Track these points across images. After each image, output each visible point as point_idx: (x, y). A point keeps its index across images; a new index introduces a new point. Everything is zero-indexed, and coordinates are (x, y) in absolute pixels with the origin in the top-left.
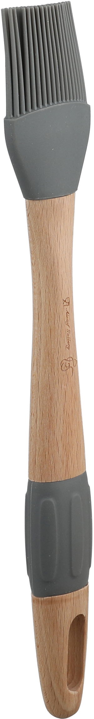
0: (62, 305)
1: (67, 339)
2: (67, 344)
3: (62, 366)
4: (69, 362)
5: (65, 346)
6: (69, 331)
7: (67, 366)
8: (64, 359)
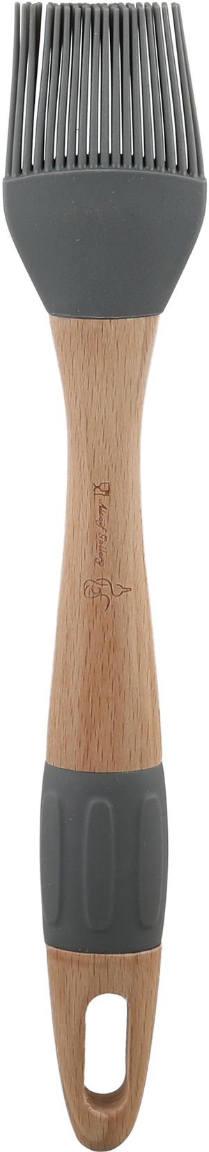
0: (92, 492)
1: (98, 548)
2: (98, 557)
3: (85, 590)
4: (100, 587)
5: (93, 558)
6: (103, 537)
7: (94, 591)
8: (90, 578)
